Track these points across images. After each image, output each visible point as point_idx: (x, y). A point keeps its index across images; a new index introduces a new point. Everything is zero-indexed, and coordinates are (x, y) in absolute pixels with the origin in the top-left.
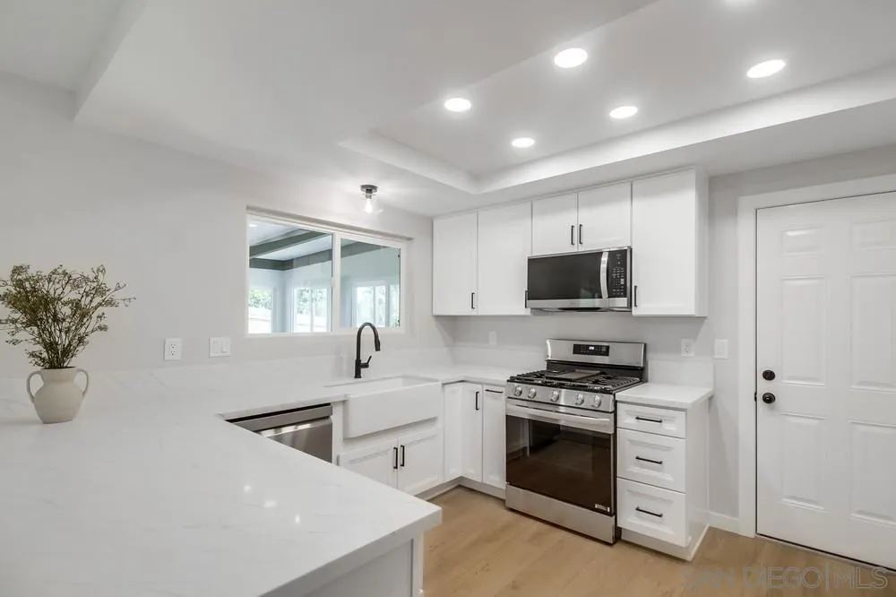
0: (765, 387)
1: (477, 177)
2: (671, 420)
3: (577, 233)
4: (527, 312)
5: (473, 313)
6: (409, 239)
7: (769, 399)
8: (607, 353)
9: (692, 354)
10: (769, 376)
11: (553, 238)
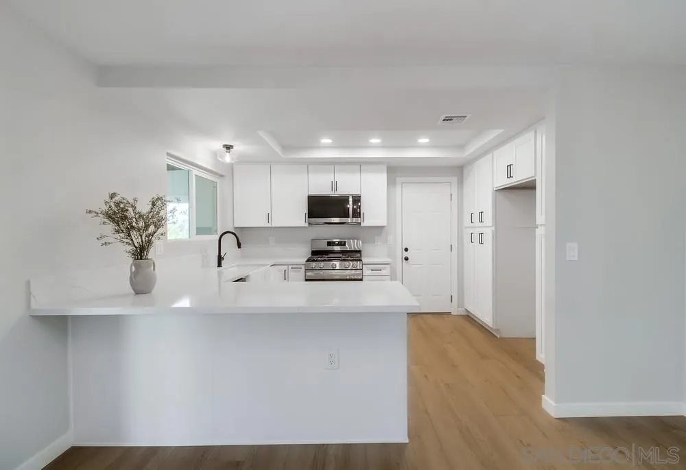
0: (405, 254)
1: (285, 148)
2: (384, 268)
3: (334, 186)
4: (307, 225)
5: (269, 225)
6: (222, 176)
7: (406, 259)
8: (345, 245)
9: (379, 243)
10: (406, 250)
11: (322, 186)
